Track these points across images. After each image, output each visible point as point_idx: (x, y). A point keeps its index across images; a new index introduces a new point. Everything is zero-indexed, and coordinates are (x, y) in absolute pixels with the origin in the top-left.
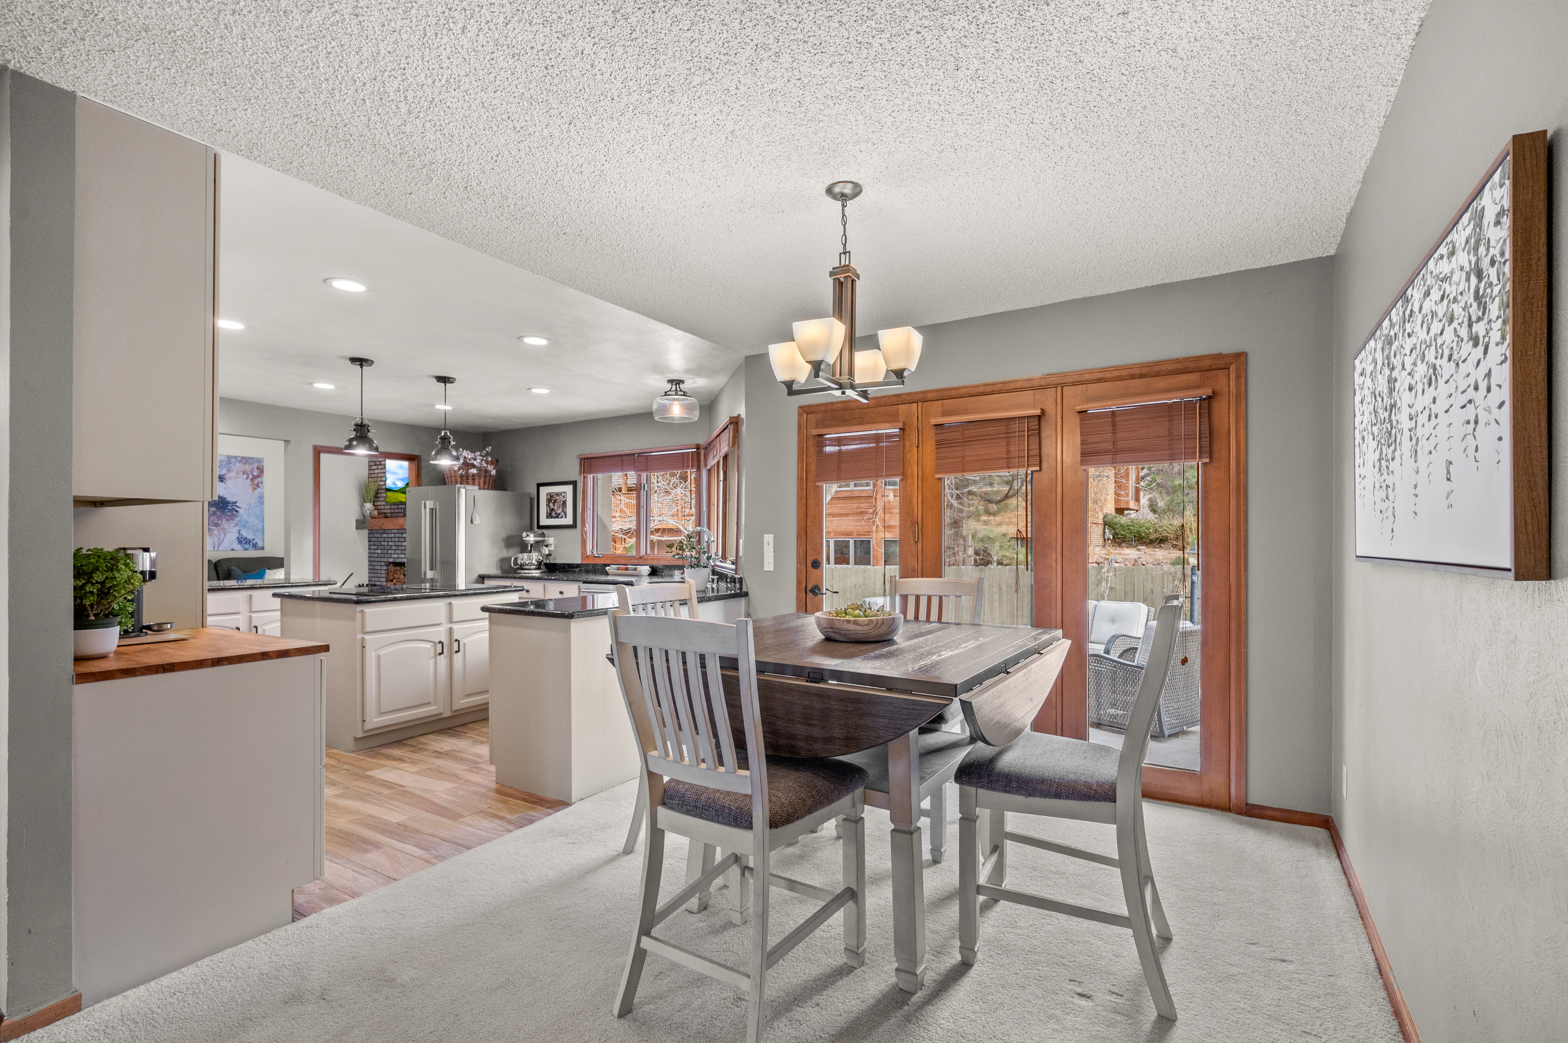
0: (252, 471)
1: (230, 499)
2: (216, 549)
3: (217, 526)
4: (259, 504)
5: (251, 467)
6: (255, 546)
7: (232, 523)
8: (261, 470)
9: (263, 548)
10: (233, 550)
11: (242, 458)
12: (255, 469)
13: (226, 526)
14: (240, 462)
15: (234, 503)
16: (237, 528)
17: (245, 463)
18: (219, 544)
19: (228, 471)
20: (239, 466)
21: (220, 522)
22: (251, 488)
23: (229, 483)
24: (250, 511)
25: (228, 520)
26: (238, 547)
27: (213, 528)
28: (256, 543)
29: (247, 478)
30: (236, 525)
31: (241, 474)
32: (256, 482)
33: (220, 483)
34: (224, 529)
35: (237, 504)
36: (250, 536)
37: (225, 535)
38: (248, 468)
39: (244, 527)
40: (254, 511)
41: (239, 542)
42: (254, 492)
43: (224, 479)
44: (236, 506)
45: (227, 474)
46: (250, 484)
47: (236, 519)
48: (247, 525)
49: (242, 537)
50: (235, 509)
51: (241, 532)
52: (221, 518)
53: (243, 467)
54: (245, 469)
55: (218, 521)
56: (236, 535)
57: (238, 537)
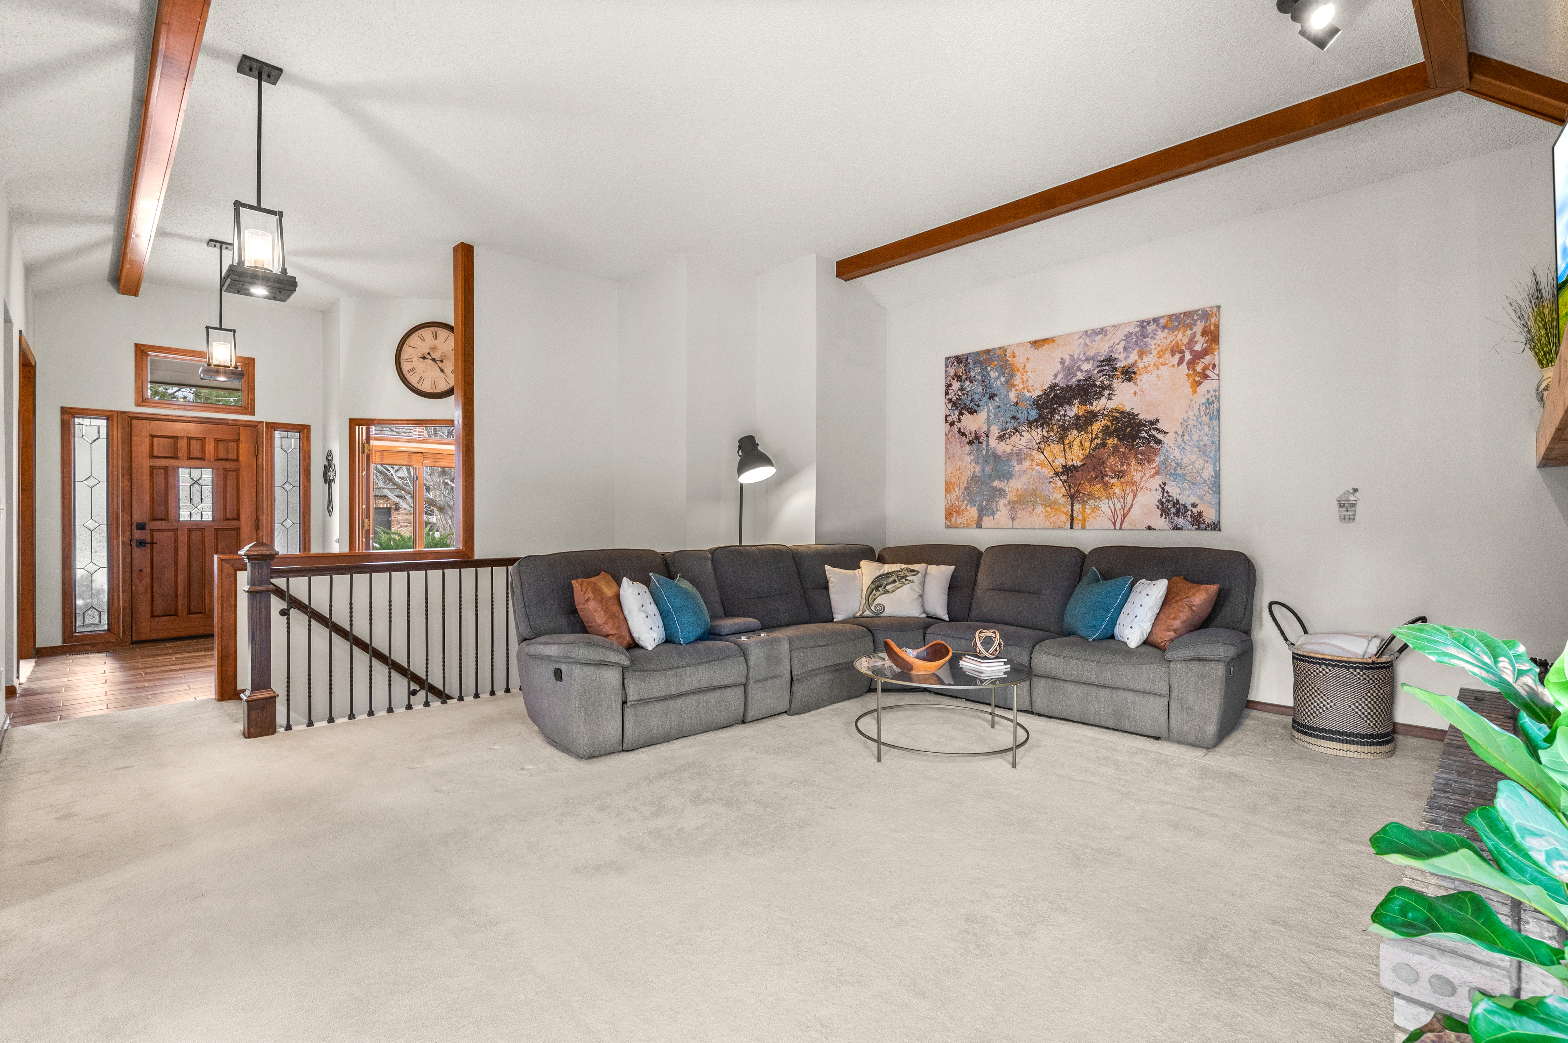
0: (1192, 341)
1: (1145, 415)
2: (1118, 527)
4: (1206, 419)
5: (1189, 333)
6: (1198, 521)
7: (1150, 470)
8: (1213, 336)
9: (1216, 527)
10: (1150, 528)
11: (1170, 317)
12: (1198, 337)
13: (1137, 477)
14: (1164, 327)
15: (1153, 423)
16: (1158, 480)
17: (1177, 328)
18: (1124, 516)
19: (1141, 355)
20: (1162, 339)
21: (1125, 467)
22: (1190, 384)
23: (1144, 379)
24: (1186, 437)
25: (1140, 463)
26: (1161, 523)
27: (1112, 481)
28: (1200, 514)
29: (1182, 362)
30: (1157, 473)
31: (1168, 355)
32: (1199, 368)
33: (1126, 384)
34: (1134, 483)
35: (1159, 426)
36: (1187, 498)
37: (1135, 496)
38: (1181, 337)
39: (1175, 476)
40: (1195, 437)
41: (1162, 510)
42: (1195, 392)
43: (1134, 373)
44: (1157, 429)
45: (1139, 361)
46: (1188, 375)
47: (1157, 459)
48: (1179, 471)
49: (1168, 501)
50: (1154, 436)
51: (1166, 488)
52: (1127, 459)
53: (1171, 338)
54: (1177, 342)
55: (1122, 465)
56: (1158, 495)
57: (1160, 502)
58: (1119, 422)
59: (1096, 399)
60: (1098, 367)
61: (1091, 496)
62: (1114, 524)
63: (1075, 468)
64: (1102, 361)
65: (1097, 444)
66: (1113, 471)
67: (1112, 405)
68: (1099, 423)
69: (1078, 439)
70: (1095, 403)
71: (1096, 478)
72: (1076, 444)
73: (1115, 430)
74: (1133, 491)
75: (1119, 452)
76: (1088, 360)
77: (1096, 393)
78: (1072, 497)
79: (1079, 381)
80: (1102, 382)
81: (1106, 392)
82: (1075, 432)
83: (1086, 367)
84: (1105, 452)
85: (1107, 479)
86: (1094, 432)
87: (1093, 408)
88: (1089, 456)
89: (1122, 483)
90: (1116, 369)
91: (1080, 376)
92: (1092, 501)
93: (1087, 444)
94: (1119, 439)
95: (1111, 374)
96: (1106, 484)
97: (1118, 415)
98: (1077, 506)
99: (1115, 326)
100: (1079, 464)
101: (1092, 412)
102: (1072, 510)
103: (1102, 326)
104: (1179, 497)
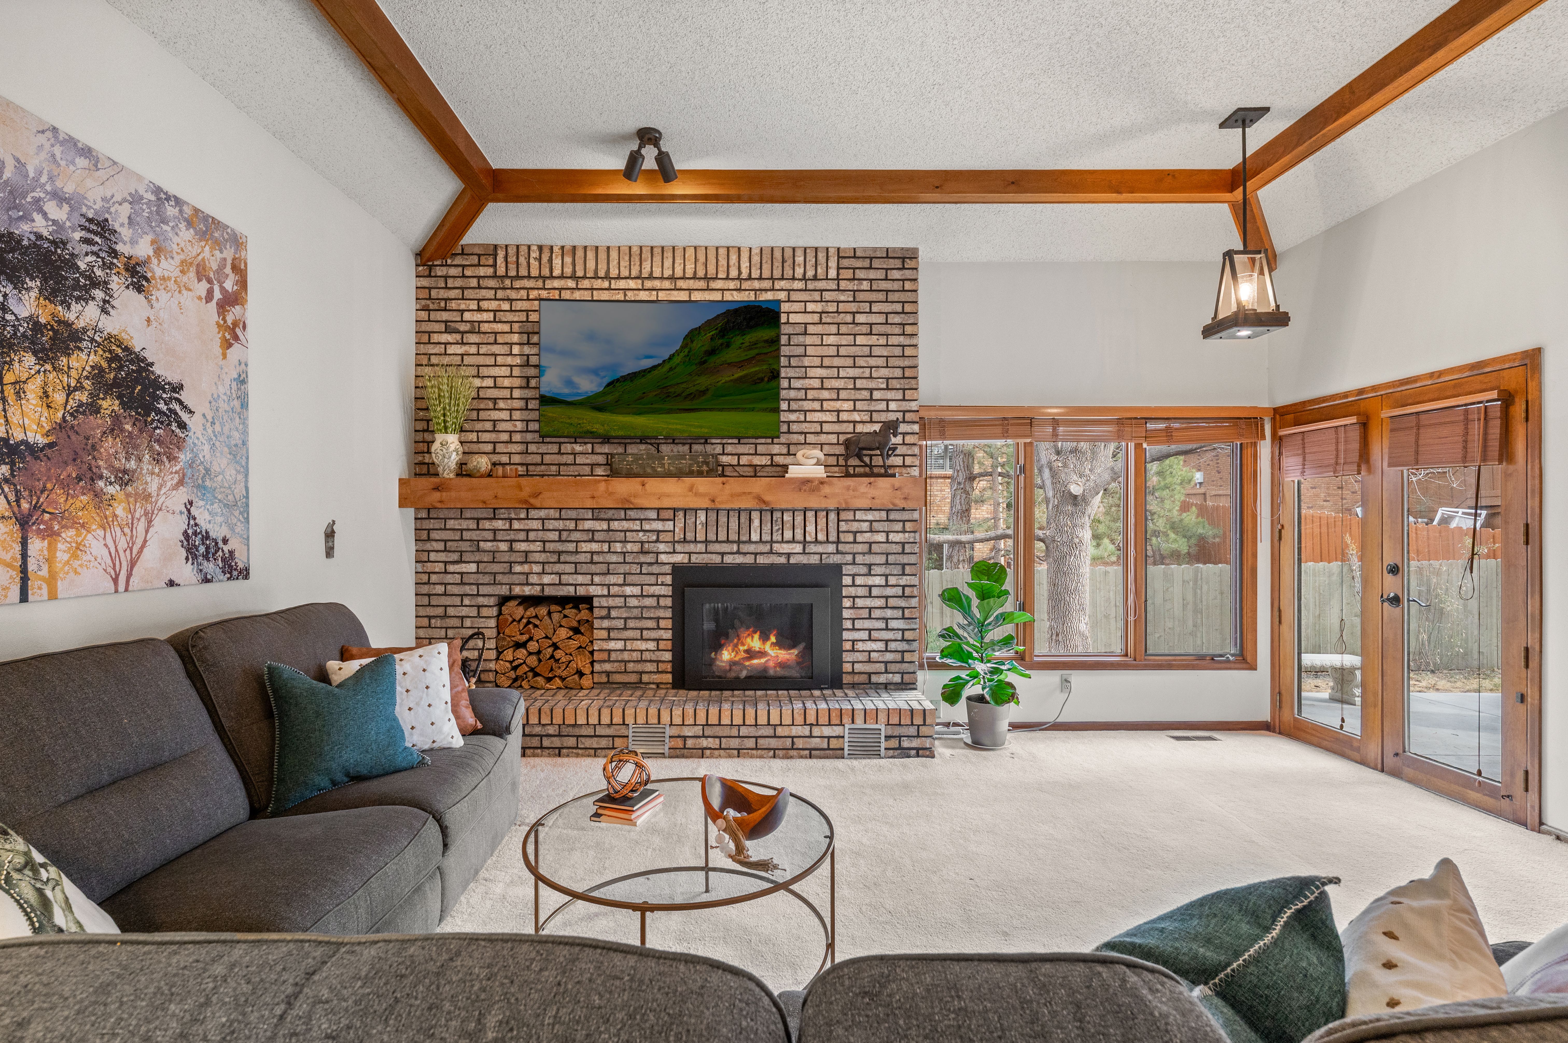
0: (220, 272)
1: (163, 370)
2: (121, 588)
3: (124, 484)
4: (236, 405)
5: (216, 255)
7: (171, 473)
8: (243, 280)
9: (246, 573)
10: (171, 583)
11: (195, 211)
12: (228, 270)
13: (152, 487)
14: (190, 224)
15: (173, 388)
16: (181, 497)
17: (202, 237)
18: (133, 564)
19: (156, 251)
20: (186, 243)
21: (132, 464)
22: (217, 341)
23: (161, 300)
24: (217, 428)
25: (157, 460)
26: (186, 572)
27: (111, 490)
28: (232, 554)
29: (209, 297)
30: (181, 483)
31: (192, 276)
32: (228, 320)
33: (132, 293)
34: (147, 497)
35: (184, 396)
36: (215, 528)
37: (150, 522)
38: (208, 256)
39: (202, 488)
40: (225, 430)
41: (188, 550)
42: (224, 356)
43: (147, 280)
44: (181, 402)
45: (155, 261)
46: (217, 323)
47: (182, 456)
48: (208, 483)
49: (195, 533)
50: (176, 414)
51: (194, 511)
52: (136, 447)
53: (196, 250)
54: (203, 259)
55: (128, 459)
56: (180, 524)
57: (185, 533)
58: (120, 368)
59: (78, 299)
60: (84, 228)
61: (68, 520)
62: (115, 581)
63: (33, 450)
64: (90, 221)
65: (81, 404)
66: (111, 467)
67: (110, 325)
68: (83, 356)
69: (39, 379)
70: (76, 307)
71: (79, 479)
72: (33, 389)
73: (116, 383)
74: (146, 514)
75: (122, 430)
76: (59, 197)
77: (76, 286)
78: (24, 522)
79: (39, 237)
80: (91, 266)
81: (98, 294)
82: (29, 359)
83: (57, 212)
84: (96, 425)
85: (101, 483)
86: (73, 373)
87: (71, 316)
88: (61, 426)
89: (128, 495)
90: (114, 253)
91: (40, 225)
92: (71, 532)
93: (59, 398)
94: (123, 404)
95: (108, 259)
96: (98, 495)
97: (119, 351)
98: (36, 546)
99: (115, 163)
100: (41, 440)
101: (68, 324)
102: (24, 556)
103: (92, 145)
104: (209, 527)
